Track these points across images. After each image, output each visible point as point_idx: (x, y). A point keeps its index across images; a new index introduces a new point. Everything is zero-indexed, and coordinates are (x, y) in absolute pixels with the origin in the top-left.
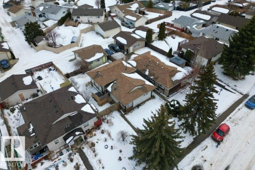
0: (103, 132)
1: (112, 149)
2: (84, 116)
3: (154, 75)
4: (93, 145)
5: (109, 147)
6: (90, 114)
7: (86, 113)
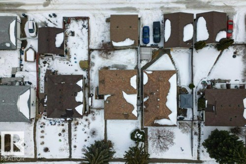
0: (87, 120)
1: (85, 133)
2: (75, 114)
3: (147, 107)
4: (77, 124)
5: (85, 131)
6: (79, 114)
7: (77, 112)
